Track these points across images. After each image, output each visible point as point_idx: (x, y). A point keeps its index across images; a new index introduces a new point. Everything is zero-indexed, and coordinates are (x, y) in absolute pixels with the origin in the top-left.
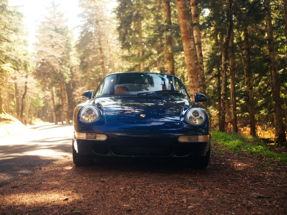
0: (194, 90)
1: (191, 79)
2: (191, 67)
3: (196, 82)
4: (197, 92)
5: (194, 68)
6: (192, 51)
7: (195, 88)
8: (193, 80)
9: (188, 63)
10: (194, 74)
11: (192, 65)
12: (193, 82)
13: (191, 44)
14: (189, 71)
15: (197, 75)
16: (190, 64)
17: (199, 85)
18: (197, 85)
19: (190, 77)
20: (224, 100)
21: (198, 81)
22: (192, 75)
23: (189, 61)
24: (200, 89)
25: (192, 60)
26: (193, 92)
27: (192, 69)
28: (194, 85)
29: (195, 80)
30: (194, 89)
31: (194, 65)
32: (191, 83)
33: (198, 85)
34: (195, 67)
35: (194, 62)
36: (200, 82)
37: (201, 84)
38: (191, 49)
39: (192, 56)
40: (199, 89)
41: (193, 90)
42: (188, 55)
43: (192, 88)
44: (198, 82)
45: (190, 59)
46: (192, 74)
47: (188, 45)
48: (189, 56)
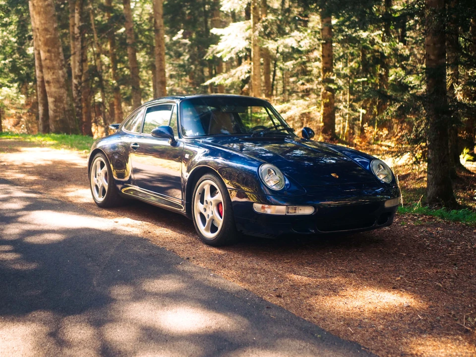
0: (53, 73)
1: (48, 54)
2: (47, 35)
3: (57, 60)
4: (59, 76)
5: (53, 36)
6: (49, 7)
7: (55, 69)
8: (51, 56)
9: (42, 27)
10: (53, 47)
11: (49, 32)
12: (51, 60)
14: (44, 41)
15: (58, 49)
16: (46, 30)
17: (61, 65)
18: (57, 64)
19: (45, 52)
20: (78, 85)
21: (59, 58)
22: (50, 49)
23: (44, 24)
24: (63, 72)
25: (49, 23)
26: (51, 76)
27: (50, 38)
28: (53, 64)
29: (55, 56)
30: (52, 71)
31: (53, 32)
32: (48, 61)
33: (59, 65)
34: (55, 35)
35: (53, 26)
36: (62, 60)
37: (63, 63)
39: (49, 16)
40: (60, 72)
41: (51, 73)
42: (42, 13)
43: (49, 70)
44: (59, 61)
45: (46, 21)
46: (49, 46)
48: (44, 15)
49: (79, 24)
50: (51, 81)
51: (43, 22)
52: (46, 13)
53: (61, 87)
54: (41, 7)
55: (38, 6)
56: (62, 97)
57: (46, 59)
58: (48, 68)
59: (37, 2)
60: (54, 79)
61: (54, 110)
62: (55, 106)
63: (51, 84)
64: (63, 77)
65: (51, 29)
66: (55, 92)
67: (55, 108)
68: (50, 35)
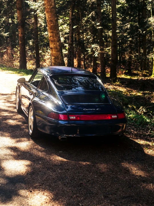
0: (54, 44)
3: (56, 37)
6: (53, 9)
7: (55, 42)
8: (53, 35)
10: (54, 30)
11: (53, 22)
12: (53, 37)
13: (52, 2)
19: (50, 33)
23: (50, 18)
24: (59, 43)
25: (53, 17)
27: (53, 25)
28: (54, 39)
38: (52, 7)
39: (53, 14)
40: (58, 43)
46: (52, 30)
47: (49, 3)
49: (71, 17)
50: (53, 48)
51: (49, 17)
52: (51, 12)
53: (58, 51)
54: (49, 9)
55: (47, 8)
56: (58, 56)
57: (51, 36)
58: (52, 41)
59: (47, 6)
60: (54, 47)
61: (54, 63)
62: (55, 61)
63: (53, 50)
64: (59, 46)
65: (54, 21)
66: (55, 54)
67: (55, 62)
68: (53, 23)
